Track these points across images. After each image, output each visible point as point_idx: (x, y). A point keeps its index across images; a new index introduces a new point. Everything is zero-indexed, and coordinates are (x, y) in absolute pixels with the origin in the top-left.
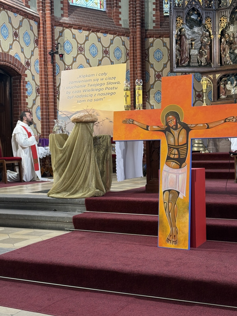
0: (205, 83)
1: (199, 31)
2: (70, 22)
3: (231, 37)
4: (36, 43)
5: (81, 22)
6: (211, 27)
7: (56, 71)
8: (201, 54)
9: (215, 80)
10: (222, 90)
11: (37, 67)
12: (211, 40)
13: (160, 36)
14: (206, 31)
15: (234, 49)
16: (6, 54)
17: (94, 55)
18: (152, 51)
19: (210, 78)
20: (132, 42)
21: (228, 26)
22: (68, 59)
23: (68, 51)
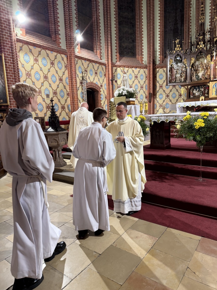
0: (183, 90)
1: (181, 65)
2: (120, 65)
3: (196, 67)
4: (105, 76)
5: (125, 64)
6: (186, 63)
7: (113, 88)
8: (181, 76)
9: (188, 89)
10: (191, 94)
12: (186, 69)
13: (162, 67)
14: (184, 65)
15: (198, 73)
16: (92, 83)
17: (131, 79)
18: (158, 75)
19: (185, 88)
20: (149, 71)
21: (195, 62)
22: (119, 82)
23: (119, 78)
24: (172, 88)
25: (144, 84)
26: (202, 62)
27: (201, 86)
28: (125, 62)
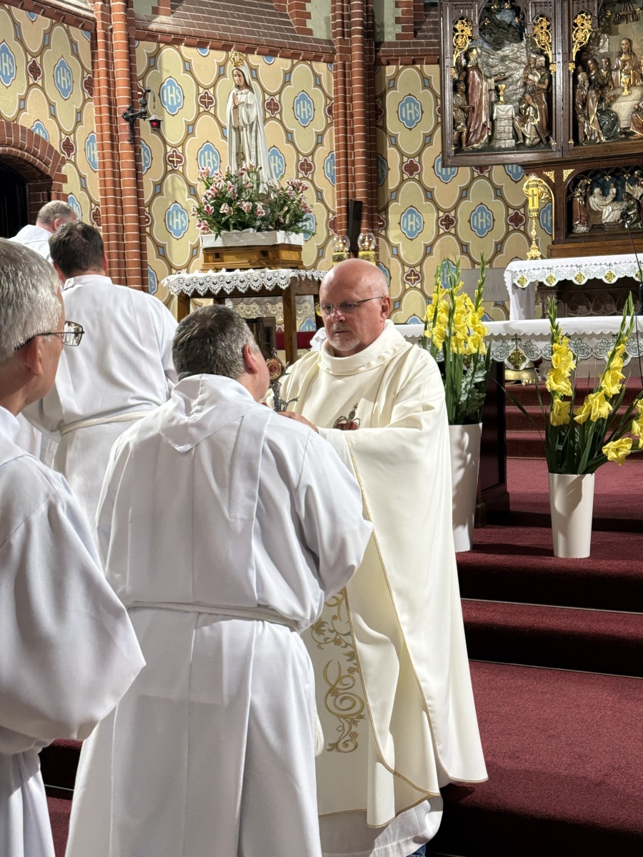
0: (535, 193)
1: (519, 54)
2: (176, 30)
3: (602, 68)
4: (86, 88)
5: (204, 27)
6: (550, 44)
7: (141, 161)
8: (523, 117)
9: (561, 184)
10: (577, 211)
11: (92, 152)
12: (550, 78)
13: (413, 60)
14: (537, 53)
15: (611, 101)
16: (11, 126)
18: (392, 101)
19: (548, 180)
20: (340, 78)
21: (594, 40)
22: (173, 130)
23: (173, 108)
24: (473, 179)
25: (320, 148)
26: (630, 41)
27: (632, 173)
28: (206, 19)
